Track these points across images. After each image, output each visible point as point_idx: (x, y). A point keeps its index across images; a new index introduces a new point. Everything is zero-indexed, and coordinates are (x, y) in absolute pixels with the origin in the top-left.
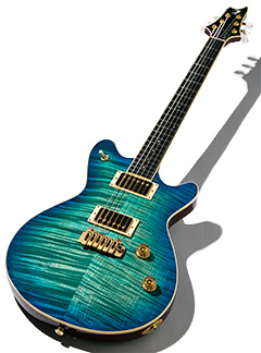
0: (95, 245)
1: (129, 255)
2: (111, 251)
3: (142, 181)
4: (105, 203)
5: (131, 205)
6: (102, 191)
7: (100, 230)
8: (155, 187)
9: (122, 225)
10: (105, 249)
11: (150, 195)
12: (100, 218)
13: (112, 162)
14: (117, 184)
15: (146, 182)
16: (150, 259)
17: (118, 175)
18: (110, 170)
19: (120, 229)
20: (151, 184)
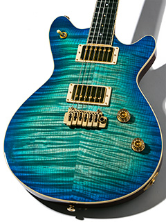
0: (79, 123)
1: (112, 123)
2: (95, 125)
3: (103, 48)
4: (76, 79)
5: (100, 75)
6: (71, 68)
7: (80, 107)
8: (116, 51)
9: (98, 96)
10: (90, 124)
11: (115, 59)
12: (76, 96)
13: (71, 37)
14: (82, 58)
15: (107, 48)
16: (132, 121)
17: (80, 49)
18: (71, 46)
19: (97, 101)
20: (112, 49)
